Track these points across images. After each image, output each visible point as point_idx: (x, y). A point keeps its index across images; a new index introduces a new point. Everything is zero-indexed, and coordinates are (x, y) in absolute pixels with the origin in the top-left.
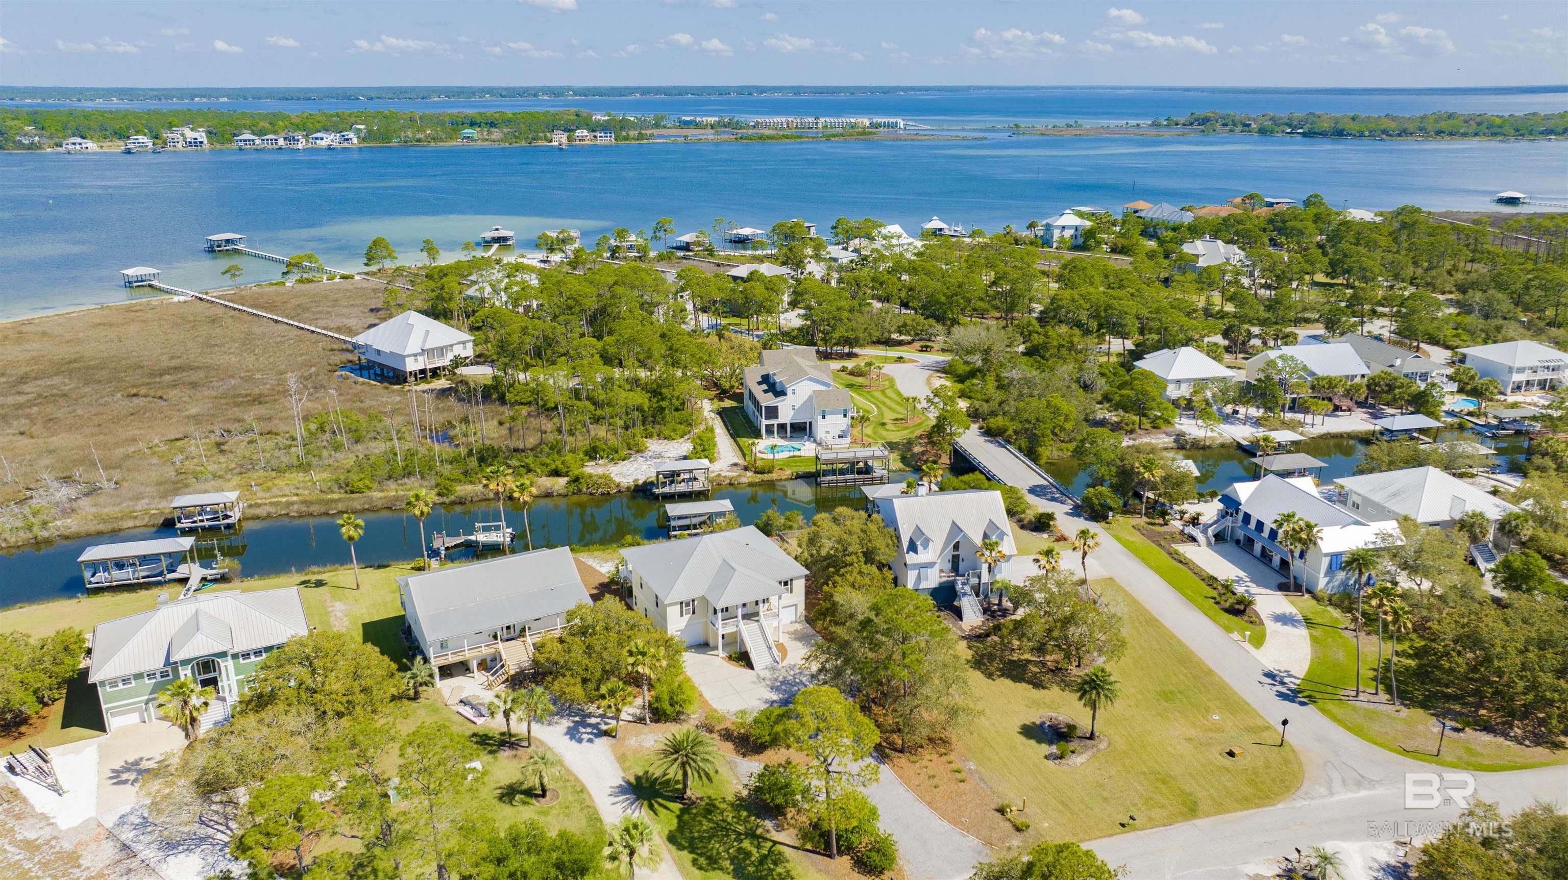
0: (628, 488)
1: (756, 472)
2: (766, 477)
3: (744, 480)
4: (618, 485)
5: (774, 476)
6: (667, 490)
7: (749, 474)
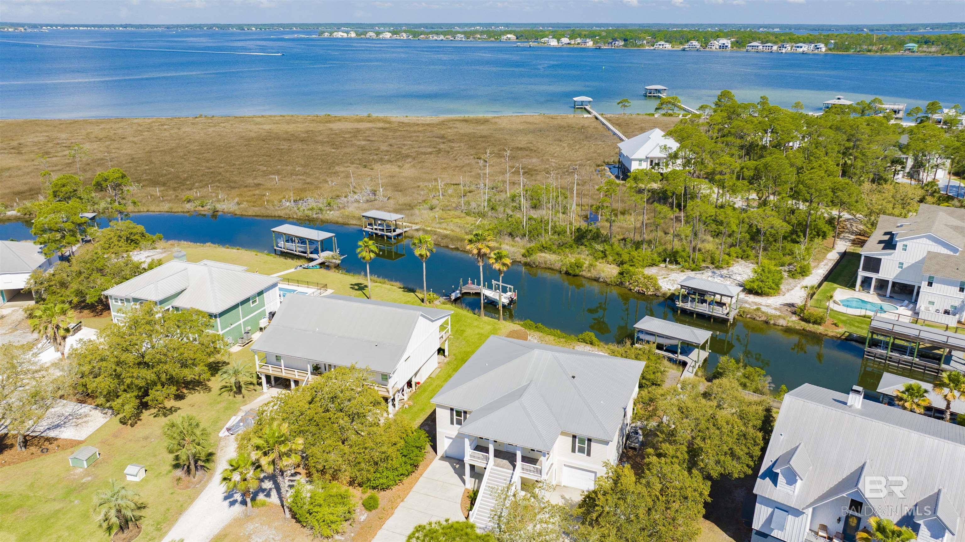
0: (664, 294)
1: (803, 319)
2: (810, 327)
3: (782, 322)
4: (658, 289)
5: (820, 329)
6: (688, 306)
7: (795, 318)
